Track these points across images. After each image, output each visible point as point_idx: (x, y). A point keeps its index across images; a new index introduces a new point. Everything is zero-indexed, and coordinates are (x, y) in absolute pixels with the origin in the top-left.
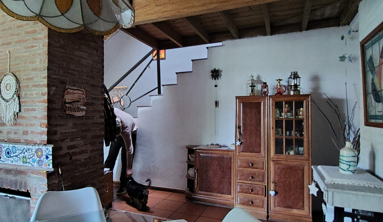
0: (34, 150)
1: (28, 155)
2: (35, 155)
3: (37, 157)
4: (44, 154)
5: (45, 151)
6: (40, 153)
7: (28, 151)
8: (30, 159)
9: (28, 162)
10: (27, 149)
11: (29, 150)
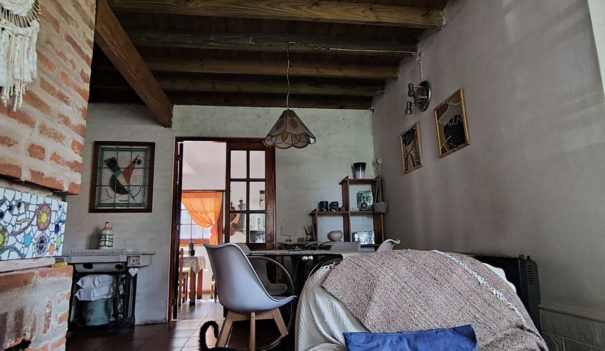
0: (32, 208)
1: (13, 223)
2: (34, 222)
3: (36, 227)
4: (53, 221)
5: (57, 211)
6: (44, 218)
7: (16, 209)
8: (18, 236)
9: (9, 247)
10: (14, 203)
11: (19, 206)
